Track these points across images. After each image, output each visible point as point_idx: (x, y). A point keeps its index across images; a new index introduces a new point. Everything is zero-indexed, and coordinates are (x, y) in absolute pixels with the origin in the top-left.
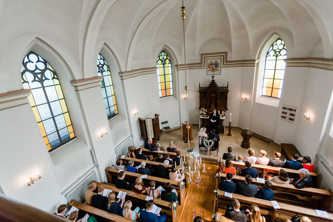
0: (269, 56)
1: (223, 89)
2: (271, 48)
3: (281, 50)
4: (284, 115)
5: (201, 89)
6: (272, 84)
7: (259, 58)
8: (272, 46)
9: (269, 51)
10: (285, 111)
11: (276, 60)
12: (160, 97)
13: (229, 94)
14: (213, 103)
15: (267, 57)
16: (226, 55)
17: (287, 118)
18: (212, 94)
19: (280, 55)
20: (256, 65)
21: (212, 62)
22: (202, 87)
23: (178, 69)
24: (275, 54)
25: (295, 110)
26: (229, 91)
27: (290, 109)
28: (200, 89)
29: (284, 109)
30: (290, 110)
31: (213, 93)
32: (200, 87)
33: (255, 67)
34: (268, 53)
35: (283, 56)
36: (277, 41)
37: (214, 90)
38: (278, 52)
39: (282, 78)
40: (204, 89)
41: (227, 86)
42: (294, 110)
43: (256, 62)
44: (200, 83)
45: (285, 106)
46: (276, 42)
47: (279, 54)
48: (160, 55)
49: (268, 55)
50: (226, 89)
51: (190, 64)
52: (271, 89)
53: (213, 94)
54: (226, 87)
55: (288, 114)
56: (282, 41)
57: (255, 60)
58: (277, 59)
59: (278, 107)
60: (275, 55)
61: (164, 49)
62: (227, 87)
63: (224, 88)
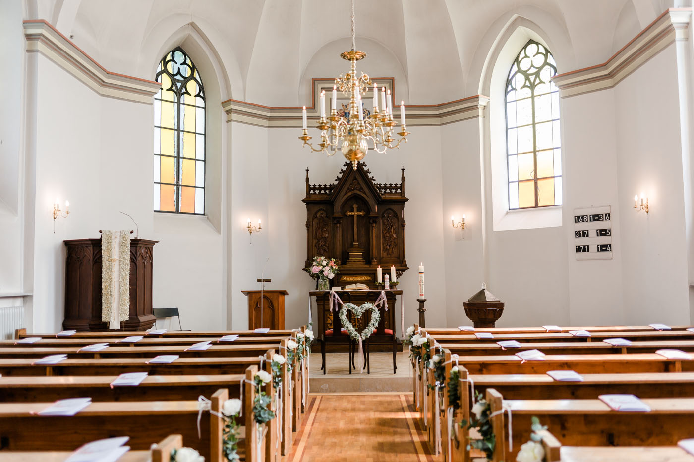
0: (513, 89)
1: (388, 191)
2: (515, 68)
3: (540, 69)
4: (582, 241)
5: (312, 192)
6: (533, 168)
7: (486, 92)
8: (516, 63)
9: (510, 78)
10: (581, 227)
11: (533, 97)
12: (155, 211)
13: (409, 212)
14: (356, 244)
15: (506, 93)
16: (389, 85)
17: (593, 248)
18: (353, 211)
19: (541, 82)
20: (481, 112)
21: (346, 106)
22: (314, 185)
23: (233, 115)
24: (527, 81)
25: (609, 216)
26: (407, 200)
27: (594, 216)
28: (308, 193)
29: (579, 222)
30: (594, 220)
31: (355, 206)
32: (308, 186)
33: (481, 119)
34: (508, 82)
35: (548, 83)
36: (525, 47)
37: (359, 192)
38: (534, 76)
39: (558, 143)
40: (323, 192)
41: (399, 182)
42: (606, 215)
43: (482, 102)
44: (307, 170)
45: (580, 213)
46: (524, 50)
47: (538, 81)
48: (169, 58)
49: (510, 88)
50: (399, 191)
51: (272, 109)
52: (533, 183)
53: (355, 210)
54: (399, 186)
55: (592, 234)
56: (539, 45)
57: (478, 97)
58: (535, 94)
59: (561, 225)
60: (528, 84)
61: (188, 39)
62: (402, 185)
63: (391, 187)
